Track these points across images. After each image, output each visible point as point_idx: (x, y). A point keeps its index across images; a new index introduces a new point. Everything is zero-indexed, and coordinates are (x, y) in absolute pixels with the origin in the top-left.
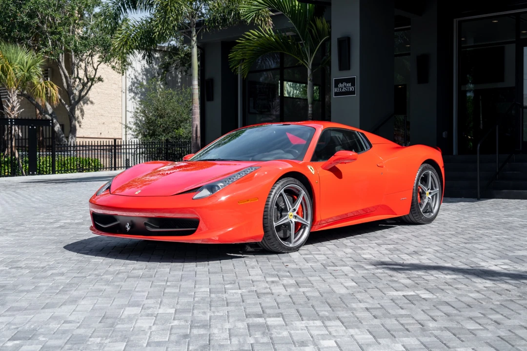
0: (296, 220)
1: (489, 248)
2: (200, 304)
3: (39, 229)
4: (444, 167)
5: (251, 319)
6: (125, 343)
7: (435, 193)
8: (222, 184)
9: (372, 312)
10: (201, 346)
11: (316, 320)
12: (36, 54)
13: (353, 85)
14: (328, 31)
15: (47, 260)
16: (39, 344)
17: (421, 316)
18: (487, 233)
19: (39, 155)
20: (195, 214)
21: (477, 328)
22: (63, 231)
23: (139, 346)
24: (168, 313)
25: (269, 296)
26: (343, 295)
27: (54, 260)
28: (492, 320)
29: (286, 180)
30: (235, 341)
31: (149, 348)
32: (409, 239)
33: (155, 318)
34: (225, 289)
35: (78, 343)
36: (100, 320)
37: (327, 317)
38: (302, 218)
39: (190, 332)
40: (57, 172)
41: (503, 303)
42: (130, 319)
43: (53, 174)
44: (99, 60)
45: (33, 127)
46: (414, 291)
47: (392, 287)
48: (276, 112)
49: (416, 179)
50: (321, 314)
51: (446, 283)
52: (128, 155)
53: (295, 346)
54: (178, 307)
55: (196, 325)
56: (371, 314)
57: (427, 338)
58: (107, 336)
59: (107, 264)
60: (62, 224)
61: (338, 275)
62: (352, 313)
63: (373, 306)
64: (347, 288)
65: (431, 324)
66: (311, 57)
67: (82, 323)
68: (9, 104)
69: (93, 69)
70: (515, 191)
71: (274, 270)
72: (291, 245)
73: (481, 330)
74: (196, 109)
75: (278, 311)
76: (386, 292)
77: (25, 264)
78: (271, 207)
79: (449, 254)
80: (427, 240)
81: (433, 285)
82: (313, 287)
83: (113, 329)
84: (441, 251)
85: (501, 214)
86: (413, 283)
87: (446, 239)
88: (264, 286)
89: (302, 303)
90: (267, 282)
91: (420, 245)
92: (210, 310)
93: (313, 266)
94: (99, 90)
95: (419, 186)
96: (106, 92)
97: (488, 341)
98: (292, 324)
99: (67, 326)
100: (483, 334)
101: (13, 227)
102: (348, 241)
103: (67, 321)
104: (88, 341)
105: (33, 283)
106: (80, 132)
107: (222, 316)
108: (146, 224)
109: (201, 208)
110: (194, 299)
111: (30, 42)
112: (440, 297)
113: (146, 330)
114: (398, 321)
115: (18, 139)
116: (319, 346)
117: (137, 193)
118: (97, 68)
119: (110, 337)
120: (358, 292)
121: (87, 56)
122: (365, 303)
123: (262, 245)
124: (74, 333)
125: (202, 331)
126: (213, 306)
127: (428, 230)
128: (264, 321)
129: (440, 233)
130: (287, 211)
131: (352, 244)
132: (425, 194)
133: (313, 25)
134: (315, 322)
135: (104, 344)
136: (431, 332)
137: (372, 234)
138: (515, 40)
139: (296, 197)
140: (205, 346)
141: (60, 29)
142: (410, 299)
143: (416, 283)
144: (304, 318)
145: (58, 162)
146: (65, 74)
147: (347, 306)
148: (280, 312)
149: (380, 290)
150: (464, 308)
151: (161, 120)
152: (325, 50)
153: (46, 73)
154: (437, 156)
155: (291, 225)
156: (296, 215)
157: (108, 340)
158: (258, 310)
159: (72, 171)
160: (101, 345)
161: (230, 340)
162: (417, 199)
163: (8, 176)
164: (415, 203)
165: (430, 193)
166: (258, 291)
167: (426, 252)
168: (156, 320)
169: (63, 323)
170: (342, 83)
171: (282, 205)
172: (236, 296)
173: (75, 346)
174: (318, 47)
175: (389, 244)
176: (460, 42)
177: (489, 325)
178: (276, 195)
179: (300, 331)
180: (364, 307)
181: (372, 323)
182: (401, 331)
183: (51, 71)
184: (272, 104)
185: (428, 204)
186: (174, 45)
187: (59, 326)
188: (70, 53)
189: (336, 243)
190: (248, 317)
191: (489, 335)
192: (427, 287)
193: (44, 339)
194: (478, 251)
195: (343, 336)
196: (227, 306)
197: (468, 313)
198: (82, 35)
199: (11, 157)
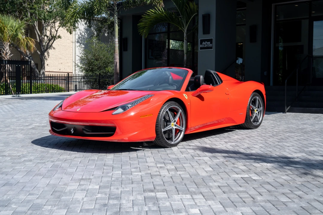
0: (176, 128)
1: (293, 146)
2: (115, 183)
3: (19, 129)
4: (266, 94)
5: (146, 193)
6: (66, 210)
7: (260, 110)
8: (130, 105)
9: (222, 189)
10: (114, 213)
11: (187, 194)
12: (21, 21)
13: (211, 43)
14: (197, 10)
15: (22, 151)
16: (11, 210)
17: (253, 192)
18: (291, 135)
19: (22, 82)
20: (114, 124)
21: (287, 201)
22: (34, 131)
23: (75, 212)
24: (95, 189)
25: (158, 177)
26: (204, 177)
27: (26, 151)
28: (296, 195)
29: (170, 103)
30: (136, 209)
31: (81, 213)
32: (244, 139)
33: (86, 192)
34: (131, 172)
35: (36, 210)
36: (51, 193)
37: (194, 192)
38: (179, 126)
39: (108, 202)
40: (33, 93)
41: (303, 183)
42: (71, 192)
43: (30, 94)
44: (59, 25)
45: (18, 65)
46: (248, 175)
47: (234, 171)
48: (165, 58)
49: (249, 102)
50: (190, 190)
51: (268, 169)
52: (76, 83)
53: (174, 213)
54: (101, 184)
55: (112, 197)
56: (222, 190)
57: (256, 207)
58: (55, 204)
59: (59, 154)
60: (34, 126)
61: (201, 163)
62: (210, 189)
63: (223, 185)
64: (206, 172)
65: (259, 198)
66: (186, 25)
67: (40, 195)
68: (4, 51)
69: (55, 31)
70: (307, 108)
71: (162, 159)
72: (172, 143)
73: (290, 202)
74: (117, 56)
75: (163, 188)
76: (230, 175)
77: (8, 154)
78: (161, 120)
79: (269, 149)
80: (255, 140)
81: (259, 170)
82: (186, 171)
83: (59, 199)
84: (264, 147)
85: (299, 123)
86: (247, 169)
87: (267, 139)
88: (155, 170)
89: (179, 182)
90: (157, 167)
91: (251, 143)
92: (121, 186)
93: (186, 157)
94: (59, 43)
95: (251, 106)
96: (63, 44)
97: (295, 210)
98: (172, 197)
99: (30, 198)
100: (292, 205)
101: (3, 128)
102: (207, 140)
103: (31, 194)
104: (43, 208)
105: (12, 167)
106: (47, 68)
107: (128, 191)
108: (83, 129)
109: (117, 120)
110: (111, 179)
111: (17, 14)
112: (264, 179)
113: (80, 201)
114: (238, 195)
115: (10, 72)
116: (189, 213)
117: (78, 110)
118: (58, 30)
119: (57, 205)
120: (214, 175)
121: (52, 23)
122: (218, 183)
123: (155, 142)
124: (35, 202)
125: (115, 202)
126: (123, 184)
127: (256, 133)
128: (155, 195)
129: (263, 135)
130: (170, 122)
131: (209, 142)
132: (254, 111)
133: (188, 6)
134: (187, 195)
135: (53, 211)
136: (259, 203)
137: (222, 135)
138: (308, 17)
139: (176, 113)
140: (117, 212)
141: (35, 6)
142: (246, 180)
143: (249, 169)
144: (180, 193)
145: (34, 86)
146: (38, 34)
147: (207, 185)
148: (165, 188)
149: (227, 173)
150: (278, 186)
151: (97, 62)
152: (194, 21)
153: (27, 33)
154: (261, 88)
155: (173, 130)
156: (176, 124)
157: (56, 208)
158: (151, 187)
159: (42, 92)
160: (51, 211)
161: (133, 208)
162: (249, 114)
163: (3, 95)
164: (248, 117)
165: (257, 110)
166: (151, 174)
167: (255, 147)
168: (87, 193)
169: (28, 195)
170: (205, 42)
171: (167, 118)
172: (137, 177)
173: (34, 212)
174: (190, 20)
175: (232, 142)
176: (276, 18)
177: (295, 198)
178: (164, 112)
179: (177, 202)
180: (217, 185)
181: (222, 196)
182: (240, 203)
183: (30, 32)
184: (163, 53)
185: (256, 117)
186: (104, 17)
187: (26, 197)
188: (41, 21)
189: (200, 141)
190: (145, 191)
191: (296, 206)
192: (255, 172)
193: (15, 206)
194: (286, 147)
195: (204, 206)
196: (132, 184)
197: (281, 190)
198: (48, 10)
199: (5, 83)
